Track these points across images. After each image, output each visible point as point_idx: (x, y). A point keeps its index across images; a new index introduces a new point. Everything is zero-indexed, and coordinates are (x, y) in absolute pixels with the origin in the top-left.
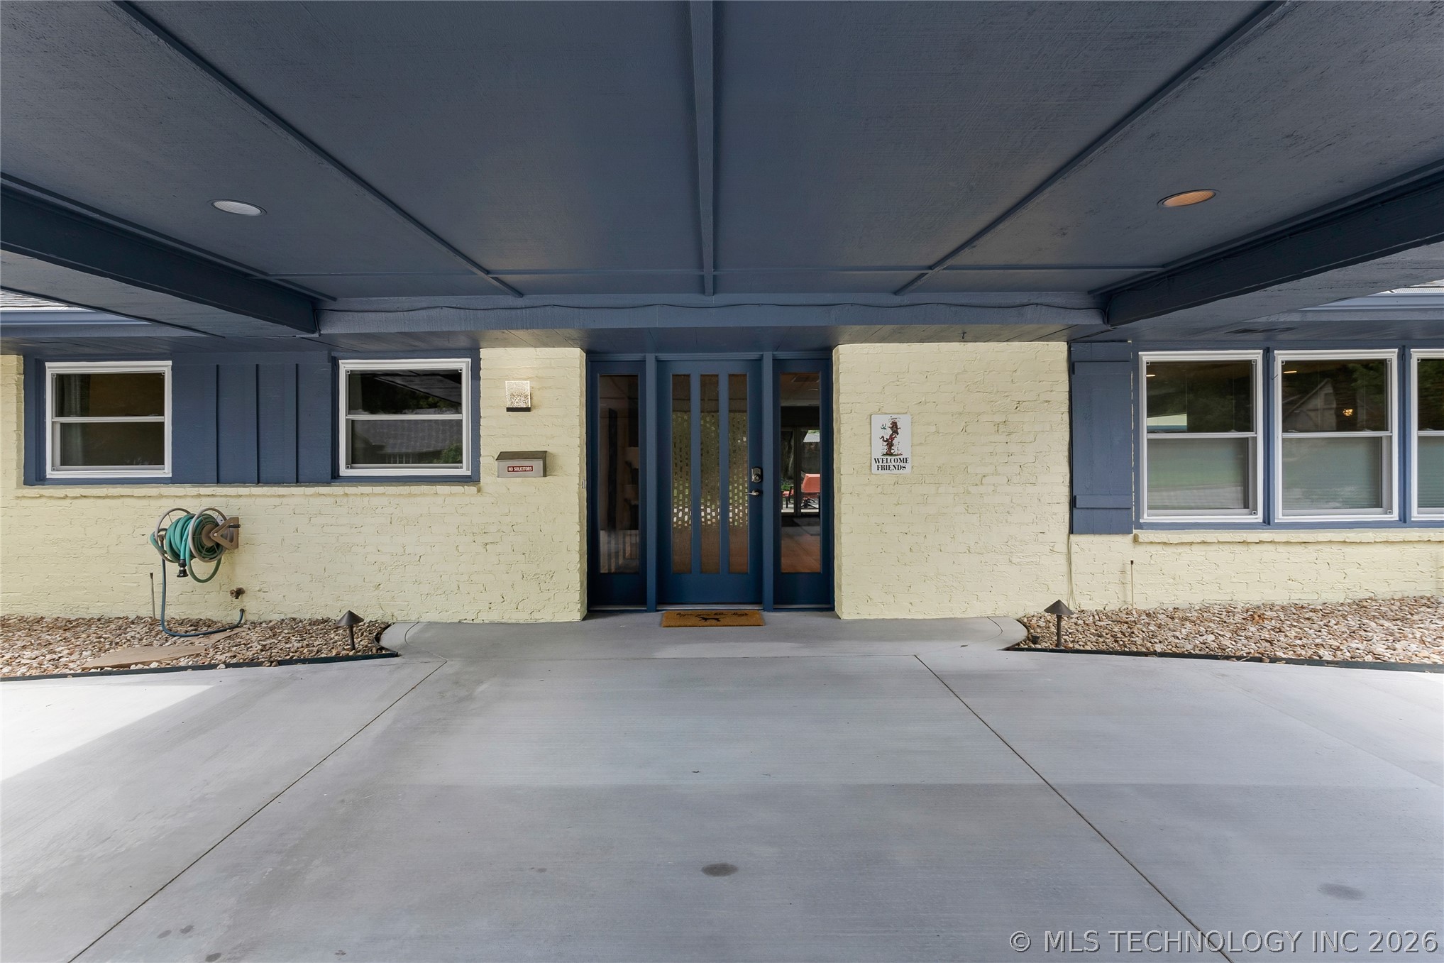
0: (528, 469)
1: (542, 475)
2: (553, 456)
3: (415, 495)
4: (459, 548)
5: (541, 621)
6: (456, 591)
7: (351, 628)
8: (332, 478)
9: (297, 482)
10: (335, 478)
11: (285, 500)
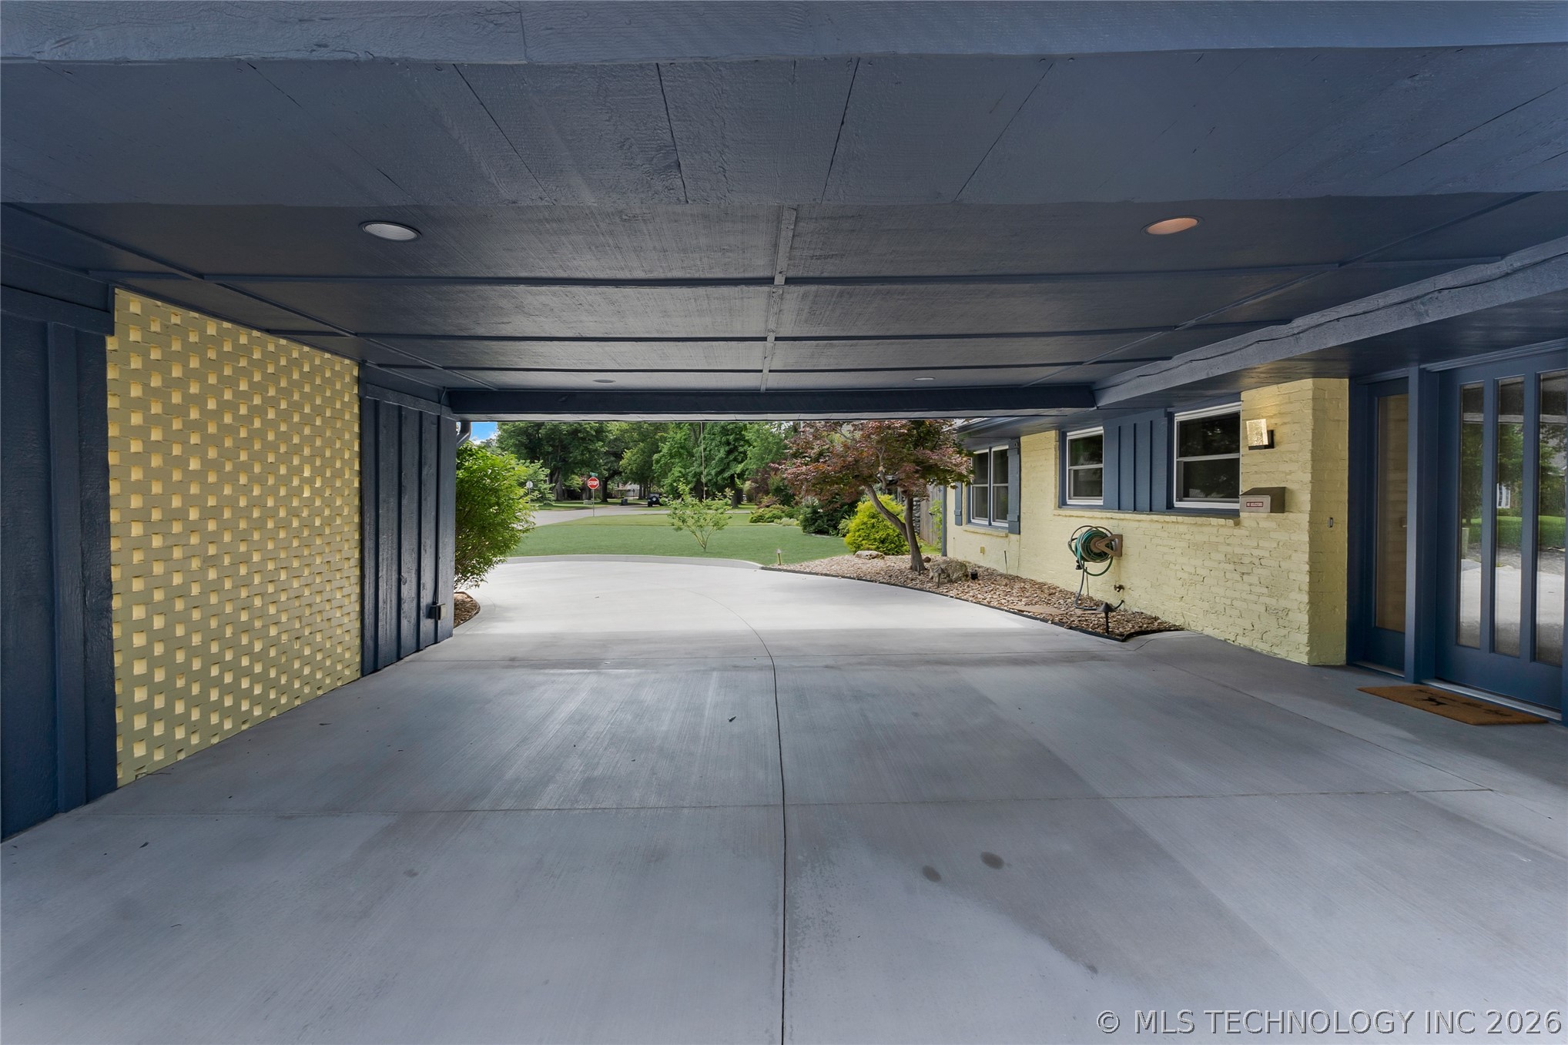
0: (1260, 504)
1: (1269, 510)
2: (1292, 492)
3: (1201, 525)
4: (1227, 574)
5: (1279, 656)
6: (1223, 613)
7: (1107, 614)
8: (1167, 509)
9: (1135, 510)
10: (1170, 509)
11: (1141, 524)
